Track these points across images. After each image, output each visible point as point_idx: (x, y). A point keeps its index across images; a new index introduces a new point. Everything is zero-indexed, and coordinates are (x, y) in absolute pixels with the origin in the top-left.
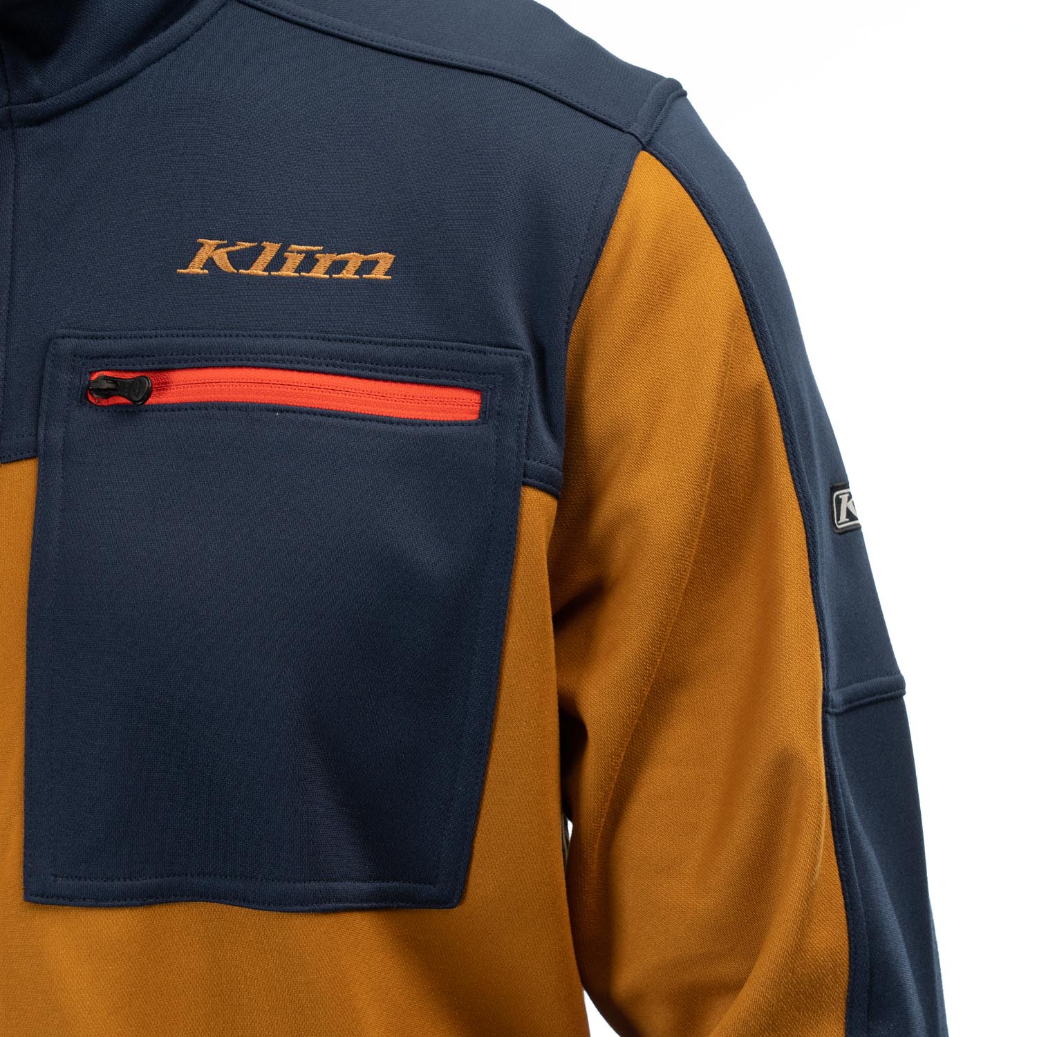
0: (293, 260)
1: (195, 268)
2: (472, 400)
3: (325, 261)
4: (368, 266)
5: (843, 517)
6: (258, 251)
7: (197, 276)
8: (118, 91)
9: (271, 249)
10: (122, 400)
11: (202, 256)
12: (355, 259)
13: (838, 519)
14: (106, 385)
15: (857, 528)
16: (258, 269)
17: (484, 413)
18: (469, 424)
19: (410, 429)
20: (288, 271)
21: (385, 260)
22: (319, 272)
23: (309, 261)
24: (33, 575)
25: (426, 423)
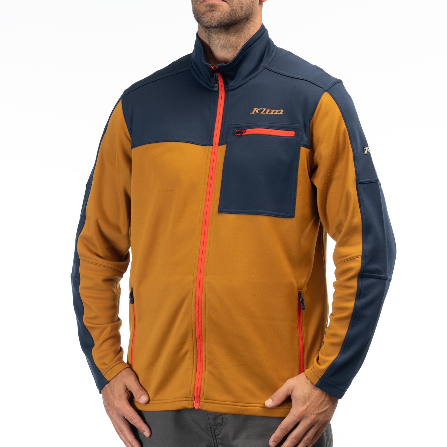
0: (268, 111)
1: (253, 113)
2: (294, 133)
3: (273, 111)
4: (279, 112)
5: (366, 152)
6: (263, 110)
7: (253, 114)
8: (245, 84)
9: (265, 109)
10: (240, 134)
11: (254, 111)
12: (277, 111)
13: (365, 152)
14: (237, 132)
15: (370, 154)
16: (262, 113)
17: (295, 135)
18: (293, 137)
19: (283, 137)
20: (267, 113)
21: (282, 111)
22: (272, 113)
23: (270, 111)
24: (224, 161)
25: (286, 137)
